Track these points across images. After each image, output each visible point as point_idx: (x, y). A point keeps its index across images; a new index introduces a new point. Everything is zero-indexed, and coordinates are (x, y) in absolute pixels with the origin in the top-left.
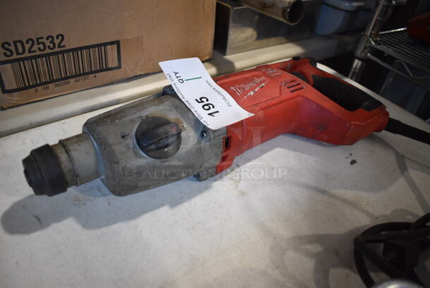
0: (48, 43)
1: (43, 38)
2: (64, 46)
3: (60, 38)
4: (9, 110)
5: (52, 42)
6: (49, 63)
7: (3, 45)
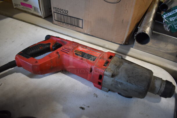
2: (68, 14)
3: (67, 12)
5: (65, 12)
6: (64, 17)
7: (55, 8)
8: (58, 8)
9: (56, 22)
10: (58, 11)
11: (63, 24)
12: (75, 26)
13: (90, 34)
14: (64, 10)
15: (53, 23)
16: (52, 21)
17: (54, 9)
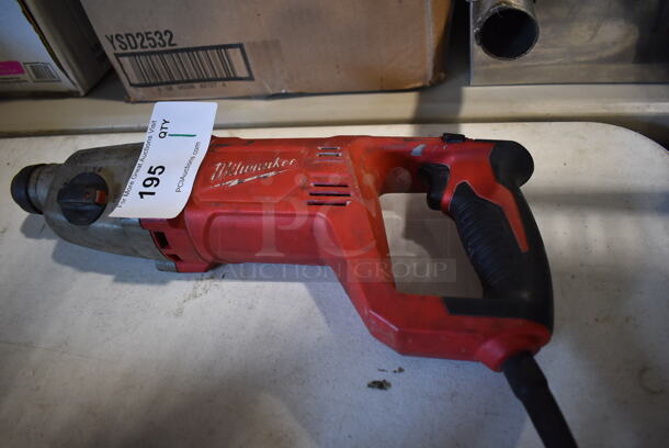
0: (157, 40)
1: (150, 33)
2: (175, 45)
3: (169, 35)
4: (138, 105)
5: (161, 38)
6: (165, 63)
7: (117, 36)
8: (127, 35)
9: (140, 93)
10: (133, 45)
11: (171, 89)
13: (289, 91)
14: (156, 33)
15: (128, 101)
16: (121, 95)
17: (112, 42)
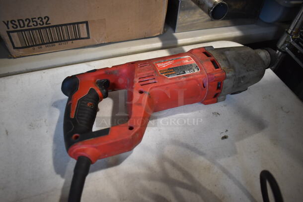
0: (39, 22)
1: (35, 18)
2: (50, 24)
3: (47, 18)
4: (18, 59)
5: (42, 21)
6: (40, 34)
7: (11, 22)
8: (18, 20)
9: (21, 52)
10: (22, 25)
12: (69, 40)
13: (106, 42)
14: (38, 19)
15: (14, 58)
16: (9, 56)
17: (7, 25)
